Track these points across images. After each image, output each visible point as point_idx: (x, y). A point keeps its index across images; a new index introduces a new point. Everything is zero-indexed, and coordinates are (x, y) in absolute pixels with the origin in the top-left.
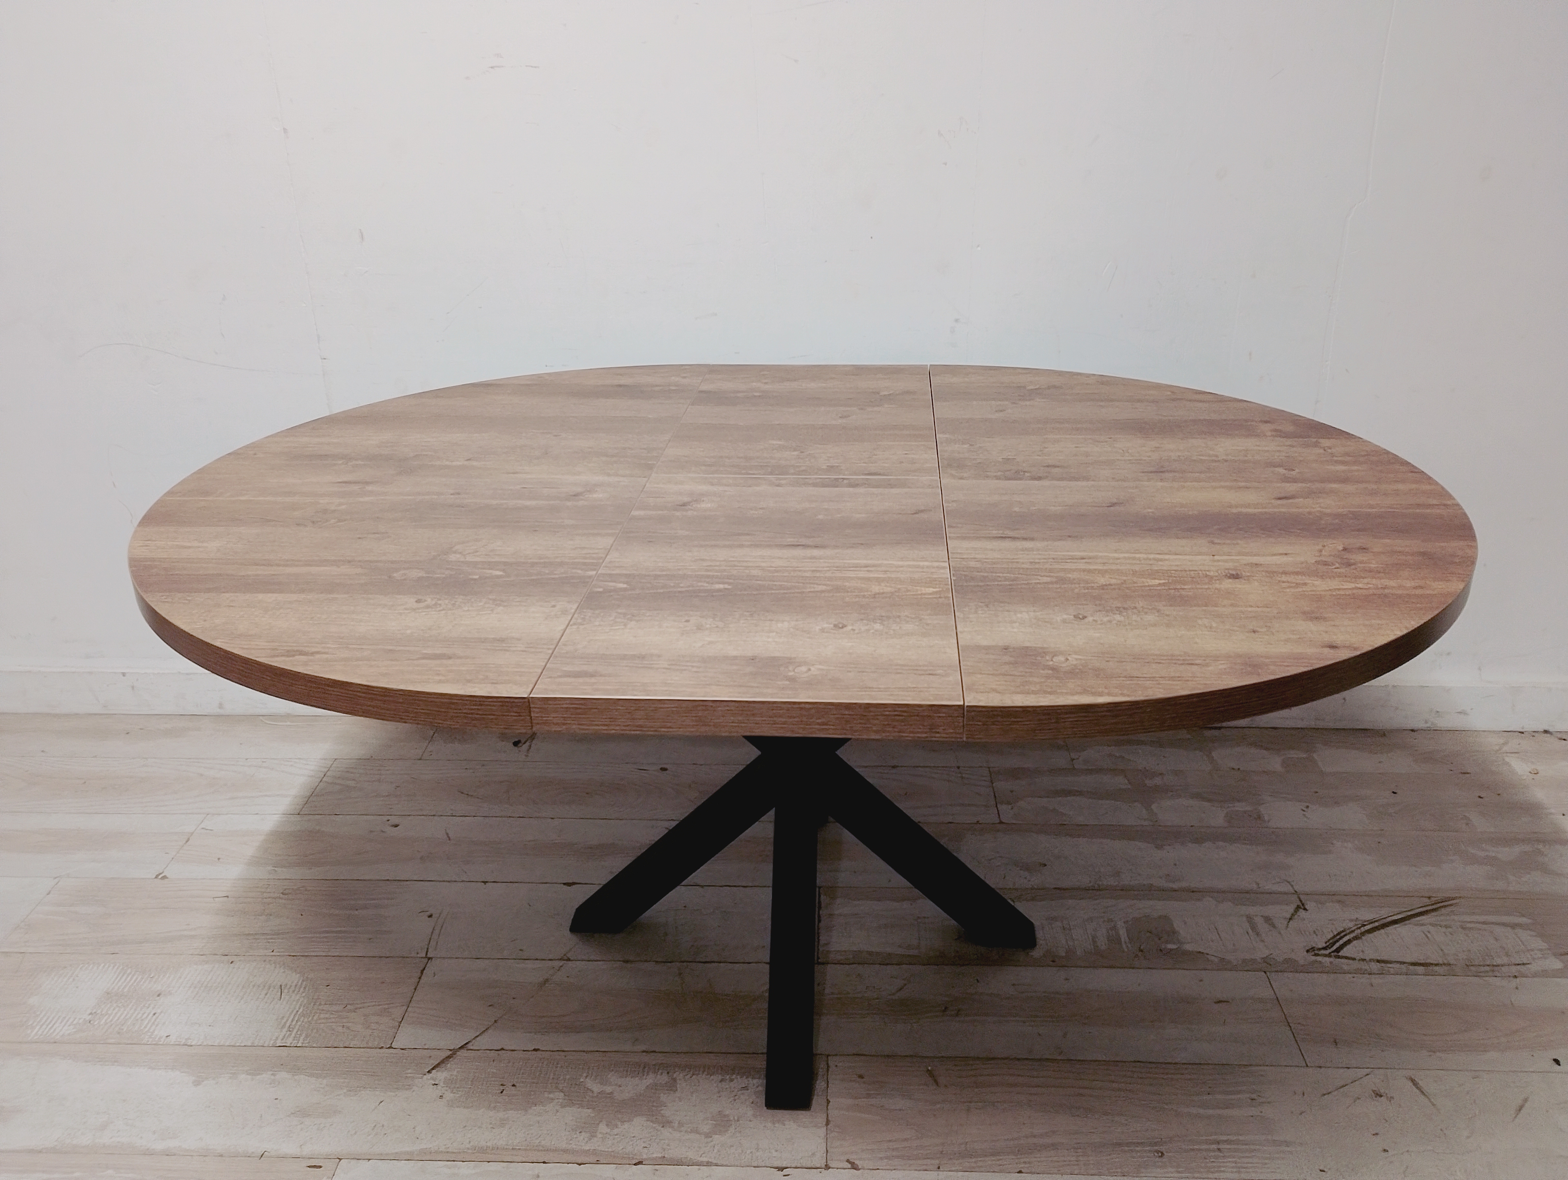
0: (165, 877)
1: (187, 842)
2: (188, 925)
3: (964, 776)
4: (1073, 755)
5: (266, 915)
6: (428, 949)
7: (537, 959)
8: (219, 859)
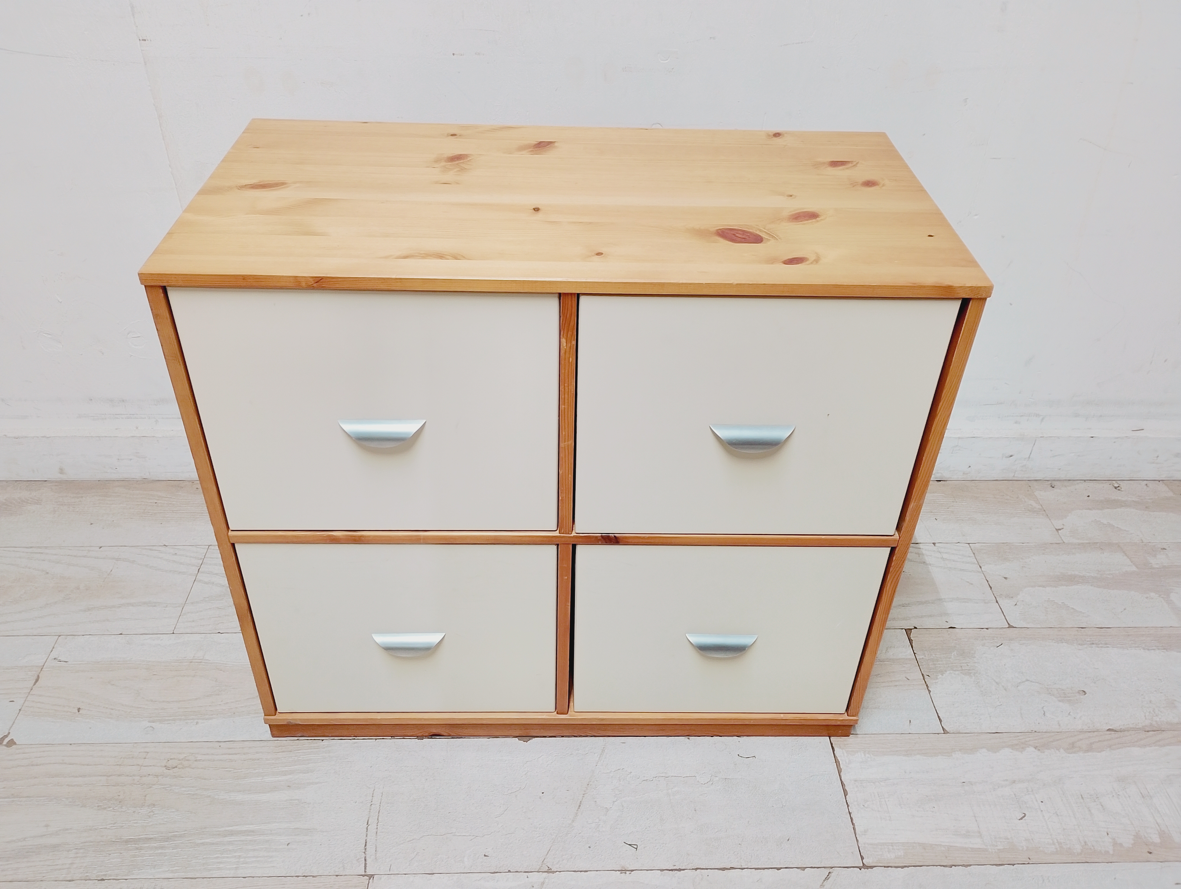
0: (12, 743)
1: (37, 681)
2: (47, 826)
3: (945, 556)
4: (1058, 524)
5: (149, 806)
6: (365, 860)
7: (509, 871)
8: (79, 710)
